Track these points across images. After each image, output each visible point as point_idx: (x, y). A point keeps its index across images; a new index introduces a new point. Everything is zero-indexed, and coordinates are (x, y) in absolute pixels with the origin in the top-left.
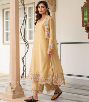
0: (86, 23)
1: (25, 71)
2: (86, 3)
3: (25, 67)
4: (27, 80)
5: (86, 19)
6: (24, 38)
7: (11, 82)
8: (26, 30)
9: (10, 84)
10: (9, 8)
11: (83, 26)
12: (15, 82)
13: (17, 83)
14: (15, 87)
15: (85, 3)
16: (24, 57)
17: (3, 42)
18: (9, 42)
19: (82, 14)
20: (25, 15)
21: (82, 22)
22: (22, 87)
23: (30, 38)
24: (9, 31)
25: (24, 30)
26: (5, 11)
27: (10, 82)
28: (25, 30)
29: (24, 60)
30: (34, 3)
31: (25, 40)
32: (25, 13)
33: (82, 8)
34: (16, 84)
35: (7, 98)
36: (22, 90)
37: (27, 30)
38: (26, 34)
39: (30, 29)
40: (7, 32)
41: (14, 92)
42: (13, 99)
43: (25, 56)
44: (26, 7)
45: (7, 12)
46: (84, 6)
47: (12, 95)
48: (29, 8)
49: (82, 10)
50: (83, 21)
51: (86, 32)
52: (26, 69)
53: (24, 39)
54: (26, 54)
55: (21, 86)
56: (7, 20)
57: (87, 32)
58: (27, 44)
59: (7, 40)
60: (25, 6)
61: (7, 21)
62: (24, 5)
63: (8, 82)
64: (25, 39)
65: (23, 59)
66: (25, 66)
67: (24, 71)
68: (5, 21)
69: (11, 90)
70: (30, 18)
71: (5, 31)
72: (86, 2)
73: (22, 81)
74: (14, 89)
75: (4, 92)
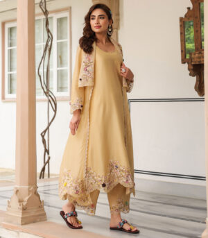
0: (190, 54)
1: (48, 162)
2: (191, 9)
3: (48, 154)
4: (51, 183)
5: (190, 46)
6: (47, 87)
7: (18, 187)
8: (51, 70)
9: (17, 191)
10: (15, 20)
11: (183, 62)
12: (27, 187)
13: (32, 188)
14: (26, 199)
15: (189, 8)
16: (45, 131)
17: (3, 98)
18: (14, 96)
19: (181, 33)
20: (49, 37)
21: (182, 51)
22: (42, 199)
23: (61, 89)
24: (14, 72)
25: (45, 70)
26: (7, 26)
27: (16, 188)
28: (48, 71)
29: (46, 137)
30: (71, 8)
31: (47, 93)
32: (48, 31)
33: (181, 19)
34: (29, 191)
35: (10, 222)
36: (40, 205)
37: (54, 70)
38: (50, 79)
39: (60, 69)
40: (11, 75)
41: (24, 209)
42: (22, 225)
43: (48, 128)
44: (52, 18)
45: (11, 30)
46: (185, 16)
47: (21, 216)
48: (58, 19)
49: (181, 26)
50: (184, 51)
51: (190, 75)
52: (49, 158)
53: (46, 90)
54: (49, 124)
55: (38, 195)
56: (11, 46)
57: (194, 76)
58: (53, 102)
59: (11, 92)
60: (49, 16)
61: (11, 50)
62: (46, 13)
63: (12, 188)
64: (48, 90)
65: (43, 136)
66: (47, 151)
67: (45, 164)
68: (7, 48)
69: (18, 204)
70: (61, 43)
71: (7, 73)
72: (191, 6)
73: (40, 184)
74: (25, 203)
75: (4, 209)
